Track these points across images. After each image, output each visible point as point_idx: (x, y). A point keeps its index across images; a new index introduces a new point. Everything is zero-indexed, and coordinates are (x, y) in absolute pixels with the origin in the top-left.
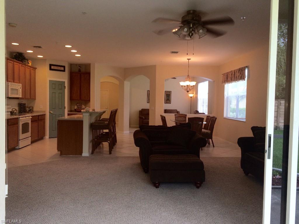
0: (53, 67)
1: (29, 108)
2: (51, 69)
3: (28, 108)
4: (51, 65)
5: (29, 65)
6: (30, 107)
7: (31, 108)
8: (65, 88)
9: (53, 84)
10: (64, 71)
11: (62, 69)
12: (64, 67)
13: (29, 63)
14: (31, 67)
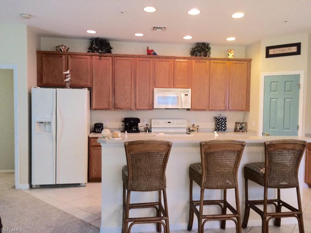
0: (272, 52)
1: (241, 124)
2: (268, 56)
3: (239, 125)
4: (268, 49)
5: (229, 57)
6: (243, 123)
7: (243, 125)
8: (299, 88)
10: (298, 53)
11: (294, 49)
12: (298, 45)
13: (229, 54)
14: (229, 60)
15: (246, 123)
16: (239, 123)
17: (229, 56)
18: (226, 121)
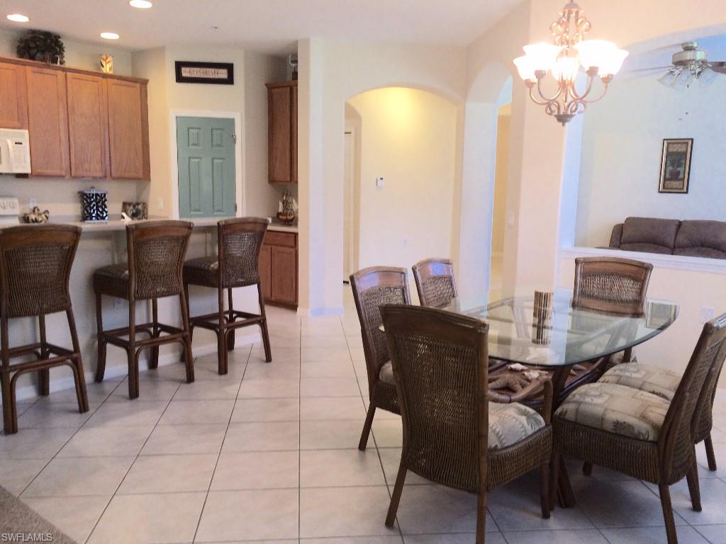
0: (186, 72)
1: (134, 207)
2: (180, 79)
3: (131, 207)
4: (179, 65)
5: (104, 70)
6: (138, 204)
7: (140, 207)
8: (235, 142)
9: (190, 129)
10: (230, 81)
11: (223, 74)
12: (229, 67)
13: (104, 63)
14: (105, 76)
15: (144, 204)
16: (130, 204)
17: (103, 66)
18: (106, 200)
